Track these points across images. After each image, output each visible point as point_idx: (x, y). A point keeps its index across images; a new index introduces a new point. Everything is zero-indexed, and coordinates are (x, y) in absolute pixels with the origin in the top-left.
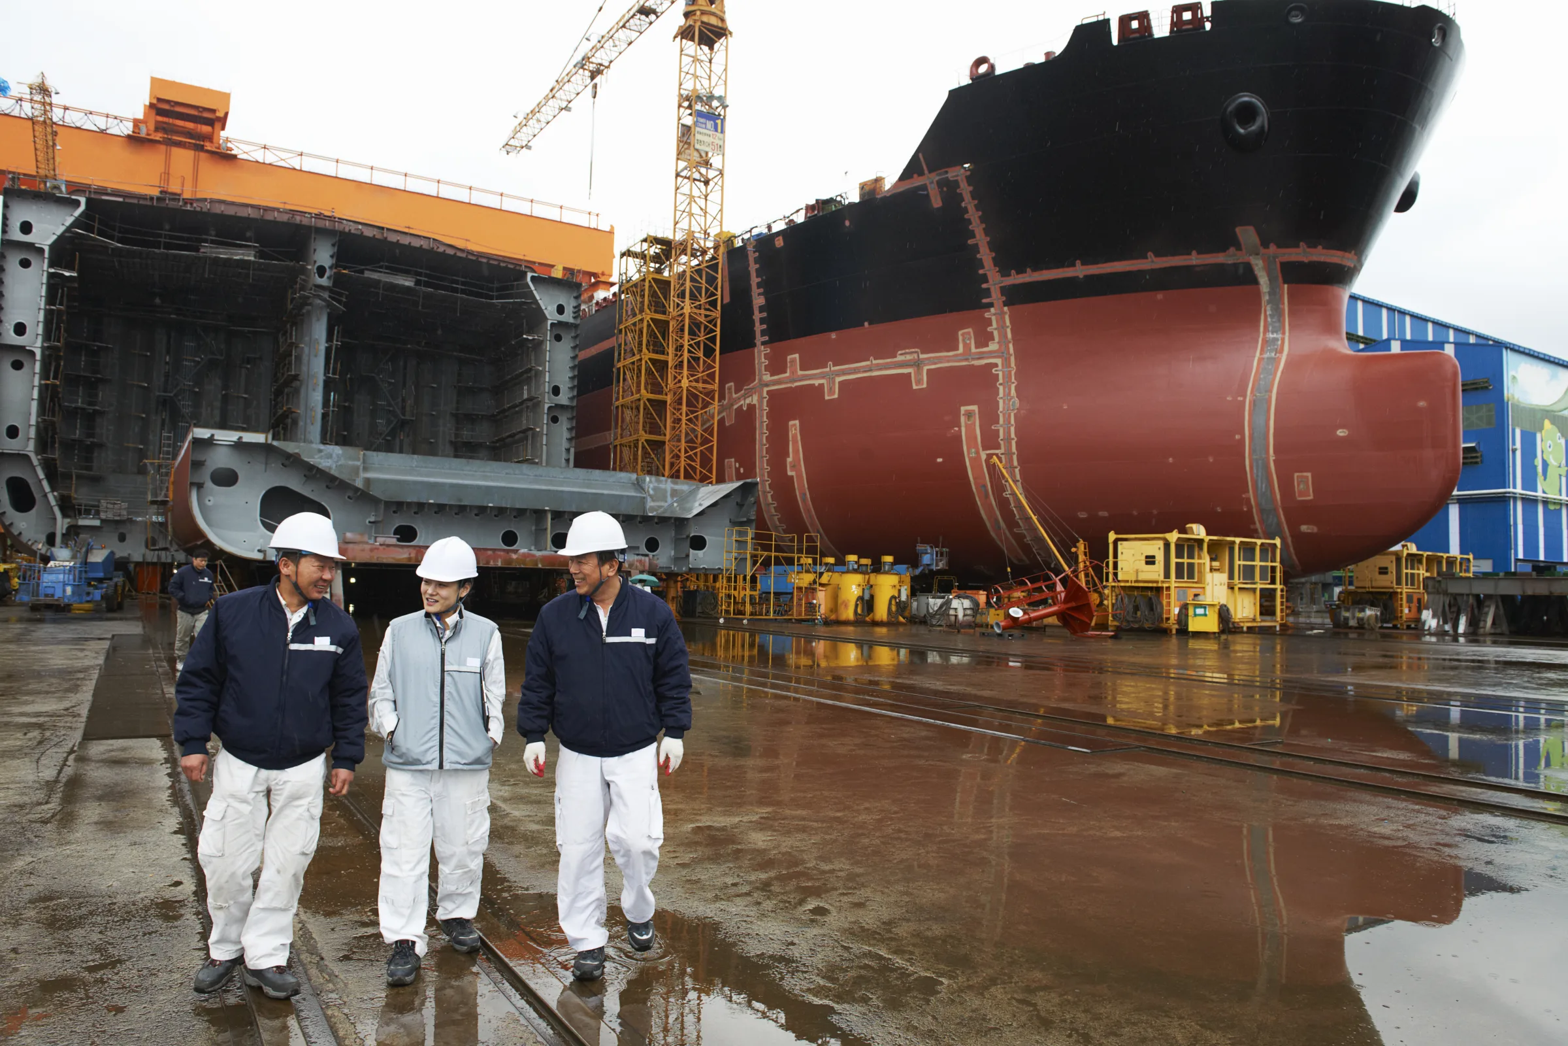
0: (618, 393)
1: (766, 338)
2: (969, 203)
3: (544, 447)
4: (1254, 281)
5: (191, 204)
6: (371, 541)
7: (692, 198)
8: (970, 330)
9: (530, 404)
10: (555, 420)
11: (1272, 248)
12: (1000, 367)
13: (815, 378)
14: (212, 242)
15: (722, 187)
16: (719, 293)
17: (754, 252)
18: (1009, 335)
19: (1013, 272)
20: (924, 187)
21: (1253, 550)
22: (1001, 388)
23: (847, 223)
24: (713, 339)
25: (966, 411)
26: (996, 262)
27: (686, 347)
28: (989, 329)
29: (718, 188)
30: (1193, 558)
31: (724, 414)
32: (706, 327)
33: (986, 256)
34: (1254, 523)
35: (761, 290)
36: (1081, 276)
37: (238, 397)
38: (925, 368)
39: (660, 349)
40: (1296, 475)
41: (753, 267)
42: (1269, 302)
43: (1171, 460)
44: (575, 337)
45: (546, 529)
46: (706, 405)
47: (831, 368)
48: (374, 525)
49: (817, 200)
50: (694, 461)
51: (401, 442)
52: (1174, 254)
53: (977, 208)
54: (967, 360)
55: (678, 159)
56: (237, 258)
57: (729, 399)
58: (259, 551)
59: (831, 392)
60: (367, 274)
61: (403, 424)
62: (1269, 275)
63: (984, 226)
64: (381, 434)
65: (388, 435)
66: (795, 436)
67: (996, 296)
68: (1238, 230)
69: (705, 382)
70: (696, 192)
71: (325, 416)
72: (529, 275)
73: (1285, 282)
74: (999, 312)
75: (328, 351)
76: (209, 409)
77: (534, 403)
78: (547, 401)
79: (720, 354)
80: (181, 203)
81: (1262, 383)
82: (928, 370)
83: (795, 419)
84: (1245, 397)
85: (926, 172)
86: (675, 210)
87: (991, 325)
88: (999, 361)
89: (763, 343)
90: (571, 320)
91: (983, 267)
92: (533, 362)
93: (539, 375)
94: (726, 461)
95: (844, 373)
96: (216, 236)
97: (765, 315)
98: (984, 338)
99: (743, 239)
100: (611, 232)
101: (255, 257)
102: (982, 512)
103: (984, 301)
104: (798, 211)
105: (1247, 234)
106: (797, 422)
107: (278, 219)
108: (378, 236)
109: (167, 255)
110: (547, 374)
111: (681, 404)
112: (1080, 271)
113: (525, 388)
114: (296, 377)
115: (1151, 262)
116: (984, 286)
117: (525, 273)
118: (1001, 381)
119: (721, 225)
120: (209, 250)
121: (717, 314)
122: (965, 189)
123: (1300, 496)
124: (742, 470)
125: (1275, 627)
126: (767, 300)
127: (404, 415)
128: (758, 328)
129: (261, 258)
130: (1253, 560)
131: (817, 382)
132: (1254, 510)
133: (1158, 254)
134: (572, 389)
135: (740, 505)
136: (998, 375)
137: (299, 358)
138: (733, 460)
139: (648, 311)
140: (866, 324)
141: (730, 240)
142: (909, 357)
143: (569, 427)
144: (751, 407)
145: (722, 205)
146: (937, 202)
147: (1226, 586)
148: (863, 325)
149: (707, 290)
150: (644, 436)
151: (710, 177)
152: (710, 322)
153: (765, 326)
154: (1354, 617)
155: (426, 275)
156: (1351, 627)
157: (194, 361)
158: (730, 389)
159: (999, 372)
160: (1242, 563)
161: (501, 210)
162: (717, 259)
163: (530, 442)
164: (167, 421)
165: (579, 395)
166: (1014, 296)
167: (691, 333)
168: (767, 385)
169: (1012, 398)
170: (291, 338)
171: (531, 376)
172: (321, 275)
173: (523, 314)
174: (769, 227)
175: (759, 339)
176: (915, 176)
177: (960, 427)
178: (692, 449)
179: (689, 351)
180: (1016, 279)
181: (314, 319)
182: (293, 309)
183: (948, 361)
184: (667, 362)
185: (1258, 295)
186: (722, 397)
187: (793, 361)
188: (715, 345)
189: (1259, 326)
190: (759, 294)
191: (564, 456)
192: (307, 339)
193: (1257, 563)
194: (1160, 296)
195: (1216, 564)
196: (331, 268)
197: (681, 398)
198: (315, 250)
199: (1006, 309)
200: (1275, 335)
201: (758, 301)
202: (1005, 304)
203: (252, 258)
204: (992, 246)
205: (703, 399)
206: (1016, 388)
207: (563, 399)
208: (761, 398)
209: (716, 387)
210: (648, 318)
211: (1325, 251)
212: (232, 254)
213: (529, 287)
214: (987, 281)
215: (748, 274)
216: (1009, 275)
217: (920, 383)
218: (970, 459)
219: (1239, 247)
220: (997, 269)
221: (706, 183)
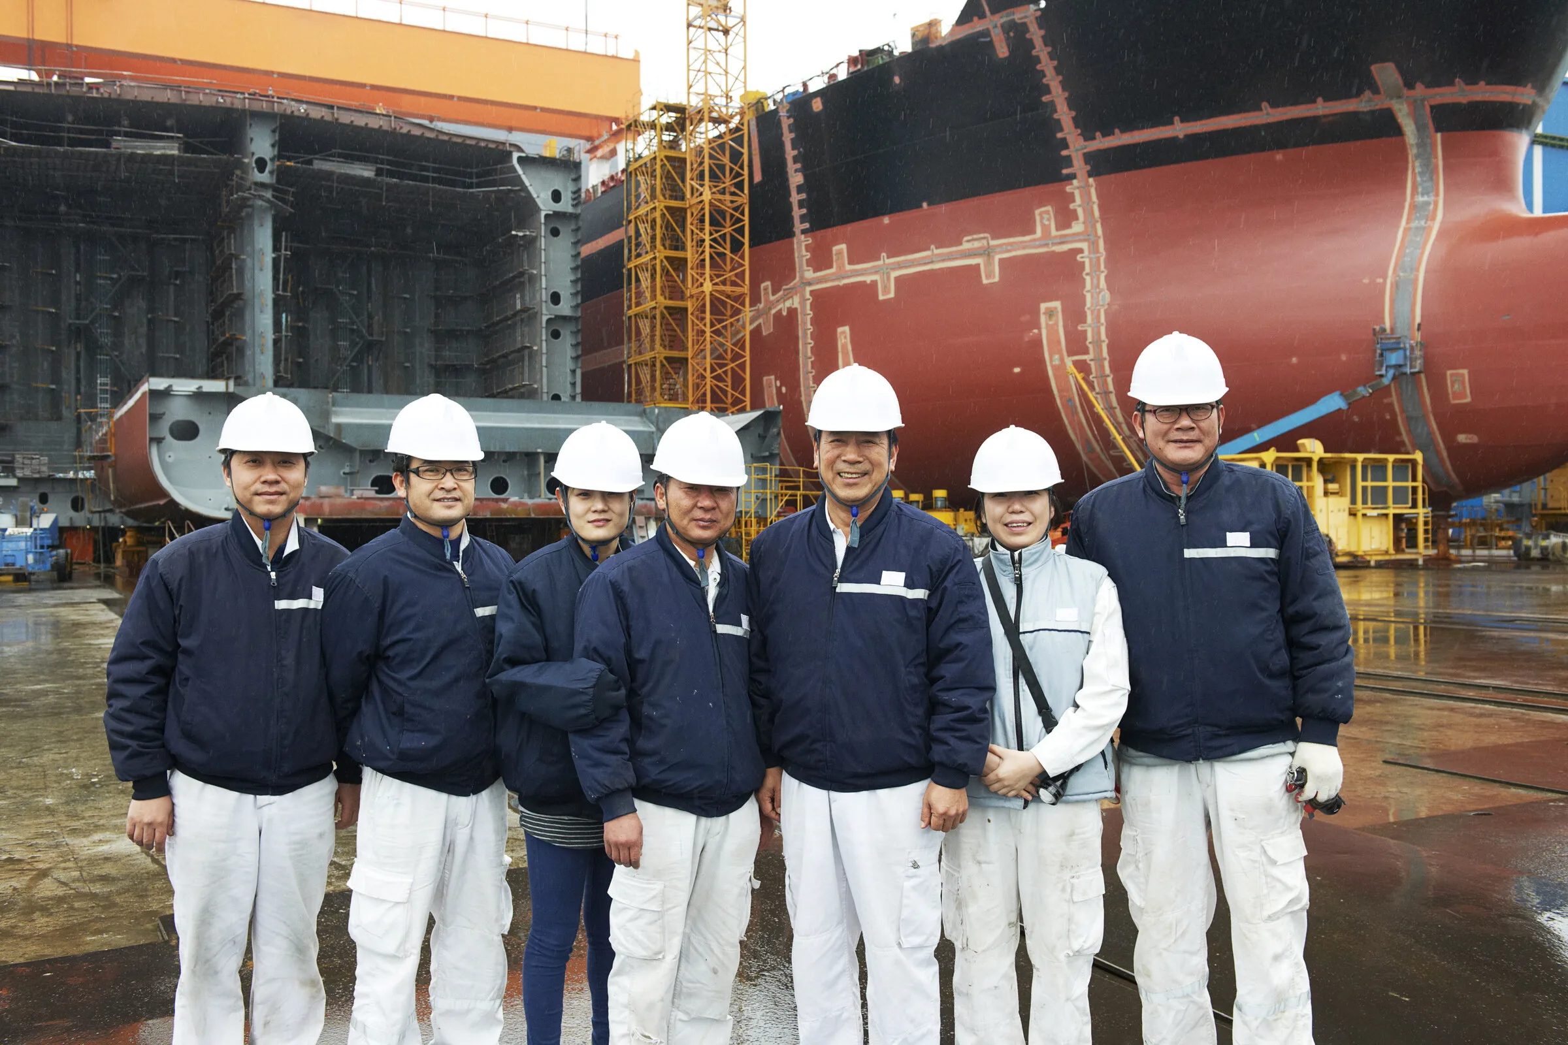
0: (630, 300)
1: (807, 225)
2: (1041, 51)
3: (544, 369)
4: (1398, 131)
5: (98, 89)
6: (347, 495)
7: (708, 51)
8: (1049, 208)
9: (525, 315)
10: (556, 335)
11: (1420, 89)
12: (1086, 253)
13: (865, 273)
14: (126, 134)
15: (745, 38)
16: (746, 172)
17: (789, 118)
18: (1097, 213)
19: (1098, 134)
20: (986, 33)
21: (1384, 468)
22: (1088, 279)
23: (897, 80)
24: (741, 231)
25: (1047, 309)
26: (1077, 122)
27: (707, 243)
28: (1072, 206)
29: (739, 39)
30: (1300, 480)
31: (761, 321)
32: (732, 216)
33: (1064, 114)
34: (1400, 434)
35: (799, 166)
36: (1181, 136)
37: (168, 321)
38: (997, 257)
39: (678, 245)
40: (1449, 373)
41: (788, 137)
42: (1417, 156)
43: (1294, 360)
44: (577, 230)
45: (539, 474)
46: (737, 312)
47: (885, 260)
48: (349, 477)
49: (860, 51)
50: (724, 381)
51: (369, 368)
52: (1296, 103)
53: (1052, 56)
54: (1046, 245)
55: (689, 5)
56: (158, 152)
57: (767, 300)
58: (227, 509)
59: (886, 290)
60: (318, 165)
61: (369, 346)
62: (1416, 123)
63: (1060, 78)
64: (345, 359)
65: (352, 361)
66: (845, 346)
67: (1079, 166)
68: (1374, 68)
69: (734, 284)
70: (713, 45)
71: (276, 342)
72: (515, 155)
73: (1437, 130)
74: (1083, 184)
75: (276, 263)
76: (133, 337)
77: (529, 315)
78: (544, 312)
79: (750, 246)
80: (85, 89)
81: (1407, 259)
82: (1001, 260)
83: (843, 325)
84: (1385, 277)
85: (988, 13)
86: (689, 70)
87: (1074, 201)
88: (1084, 246)
89: (804, 232)
90: (570, 210)
91: (1061, 130)
92: (526, 264)
93: (533, 279)
94: (765, 379)
95: (900, 266)
96: (131, 126)
97: (804, 196)
98: (1066, 217)
99: (775, 101)
100: (636, 61)
101: (179, 149)
102: (1070, 432)
103: (1065, 171)
104: (837, 65)
105: (1386, 73)
106: (847, 329)
107: (204, 104)
108: (328, 118)
109: (72, 153)
110: (544, 279)
111: (704, 312)
112: (1179, 129)
113: (518, 296)
114: (239, 296)
115: (1267, 115)
116: (1064, 153)
117: (510, 154)
118: (1087, 269)
119: (745, 87)
120: (122, 144)
121: (744, 199)
122: (1036, 34)
123: (1454, 399)
124: (784, 390)
125: (1417, 560)
126: (805, 177)
127: (371, 335)
128: (797, 213)
129: (186, 152)
130: (1385, 480)
131: (868, 279)
132: (1399, 419)
133: (1274, 105)
134: (575, 295)
135: (762, 437)
136: (1084, 262)
137: (241, 271)
138: (773, 377)
139: (661, 198)
140: (925, 205)
141: (759, 103)
142: (976, 244)
143: (574, 342)
144: (792, 312)
145: (745, 61)
146: (1002, 51)
147: (1347, 512)
148: (921, 206)
149: (731, 170)
150: (661, 353)
151: (730, 24)
152: (736, 209)
153: (804, 211)
154: (1536, 546)
155: (389, 163)
156: (1533, 559)
157: (111, 279)
158: (766, 289)
159: (1085, 258)
160: (1369, 484)
161: (486, 37)
162: (742, 130)
163: (526, 363)
164: (83, 354)
165: (583, 301)
166: (1101, 164)
167: (713, 222)
168: (810, 284)
169: (1103, 290)
170: (229, 249)
171: (522, 281)
172: (261, 170)
173: (510, 204)
174: (805, 85)
175: (799, 226)
176: (975, 19)
177: (1039, 329)
178: (721, 366)
179: (711, 246)
180: (1102, 143)
181: (256, 222)
182: (229, 212)
183: (1024, 248)
184: (685, 260)
185: (1403, 149)
186: (755, 300)
187: (840, 253)
188: (743, 237)
189: (1404, 188)
190: (796, 171)
191: (569, 379)
192: (249, 249)
193: (1390, 483)
194: (1279, 156)
195: (1333, 487)
196: (272, 160)
197: (704, 305)
198: (252, 140)
199: (1091, 180)
200: (1426, 198)
201: (796, 179)
202: (1090, 175)
203: (176, 152)
204: (1072, 103)
205: (732, 306)
206: (1106, 277)
207: (565, 308)
208: (803, 300)
209: (746, 289)
210: (662, 207)
211: (1488, 87)
212: (150, 148)
213: (515, 171)
214: (1067, 147)
215: (781, 145)
216: (1094, 138)
217: (991, 276)
218: (1052, 366)
219: (1376, 90)
220: (1079, 131)
221: (726, 32)
